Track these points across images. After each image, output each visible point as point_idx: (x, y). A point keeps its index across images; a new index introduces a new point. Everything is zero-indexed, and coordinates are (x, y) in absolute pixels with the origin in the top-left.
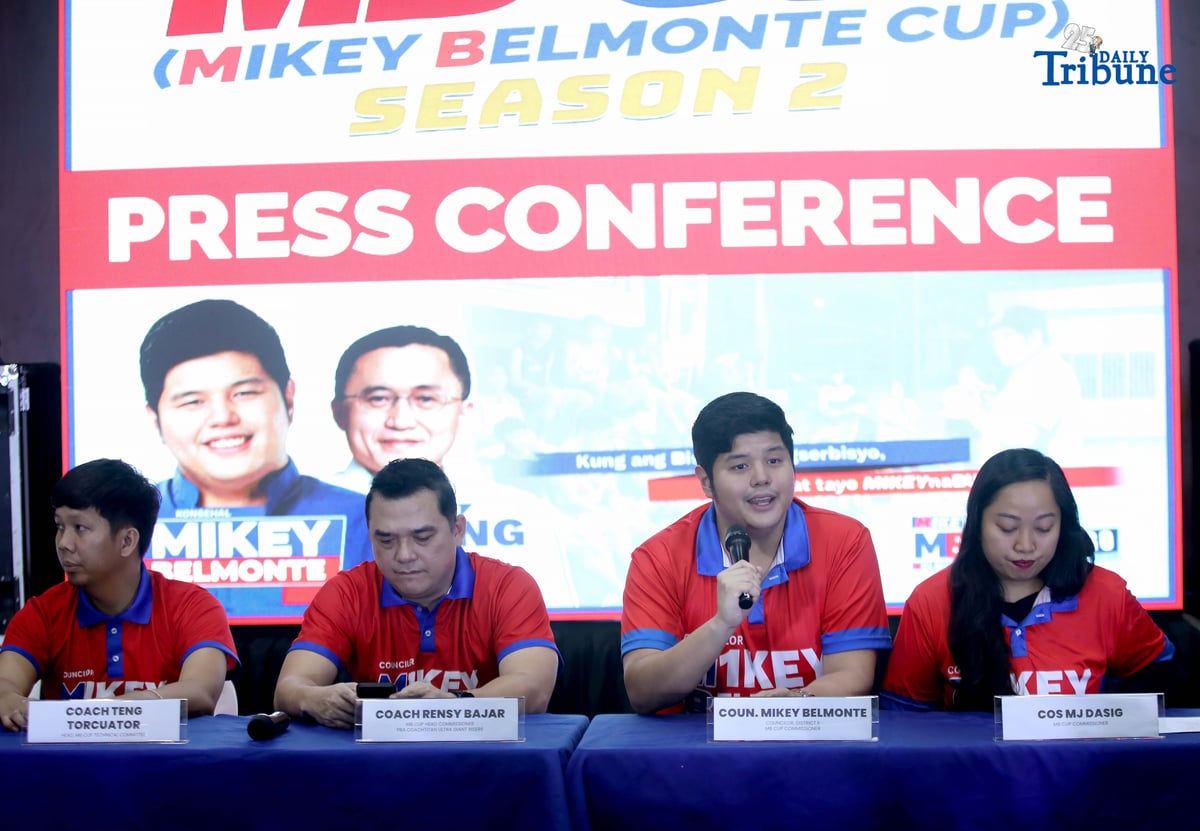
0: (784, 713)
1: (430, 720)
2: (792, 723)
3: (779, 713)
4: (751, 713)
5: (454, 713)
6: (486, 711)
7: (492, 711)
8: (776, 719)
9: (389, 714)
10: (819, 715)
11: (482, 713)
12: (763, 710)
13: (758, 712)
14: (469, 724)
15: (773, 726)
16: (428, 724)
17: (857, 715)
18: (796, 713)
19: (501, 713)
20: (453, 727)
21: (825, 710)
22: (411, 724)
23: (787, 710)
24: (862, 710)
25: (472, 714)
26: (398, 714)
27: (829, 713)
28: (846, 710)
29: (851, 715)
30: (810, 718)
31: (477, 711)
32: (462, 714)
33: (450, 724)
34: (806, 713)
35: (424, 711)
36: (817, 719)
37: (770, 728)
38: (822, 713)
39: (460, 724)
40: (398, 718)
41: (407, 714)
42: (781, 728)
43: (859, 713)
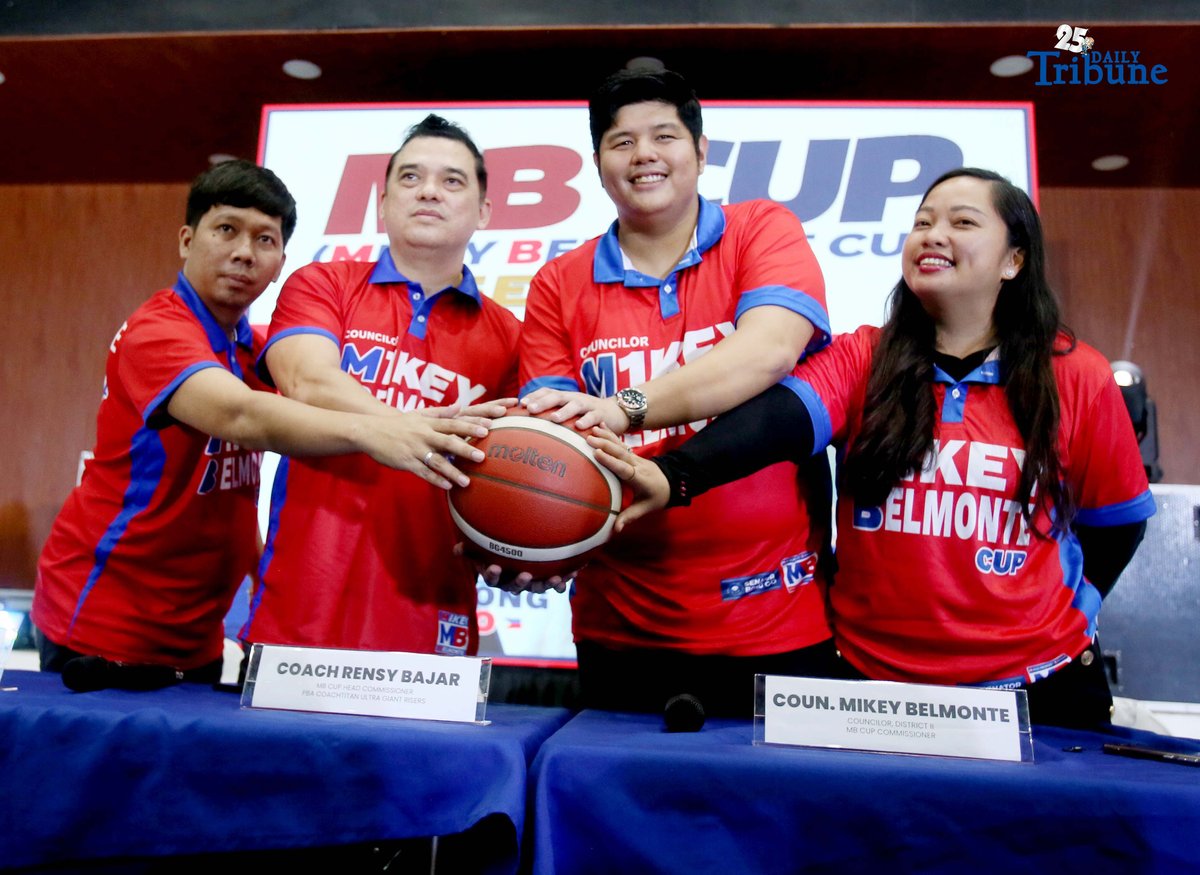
0: (875, 706)
1: (352, 681)
2: (889, 723)
3: (868, 706)
4: (824, 703)
5: (386, 675)
6: (433, 674)
7: (443, 675)
8: (863, 715)
9: (295, 669)
10: (933, 715)
11: (427, 676)
12: (843, 701)
13: (834, 702)
14: (405, 692)
15: (859, 726)
16: (348, 688)
17: (993, 719)
18: (895, 708)
19: (455, 679)
20: (381, 694)
21: (942, 707)
22: (323, 686)
23: (880, 702)
24: (1002, 711)
25: (413, 677)
26: (308, 670)
27: (950, 712)
28: (975, 709)
29: (984, 717)
30: (917, 718)
31: (420, 674)
32: (398, 677)
33: (379, 689)
34: (911, 709)
35: (345, 668)
36: (929, 719)
37: (854, 730)
38: (937, 711)
39: (394, 691)
40: (307, 675)
41: (321, 671)
42: (872, 731)
43: (998, 715)
